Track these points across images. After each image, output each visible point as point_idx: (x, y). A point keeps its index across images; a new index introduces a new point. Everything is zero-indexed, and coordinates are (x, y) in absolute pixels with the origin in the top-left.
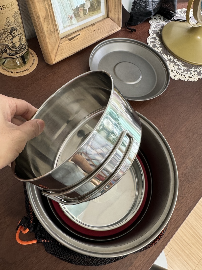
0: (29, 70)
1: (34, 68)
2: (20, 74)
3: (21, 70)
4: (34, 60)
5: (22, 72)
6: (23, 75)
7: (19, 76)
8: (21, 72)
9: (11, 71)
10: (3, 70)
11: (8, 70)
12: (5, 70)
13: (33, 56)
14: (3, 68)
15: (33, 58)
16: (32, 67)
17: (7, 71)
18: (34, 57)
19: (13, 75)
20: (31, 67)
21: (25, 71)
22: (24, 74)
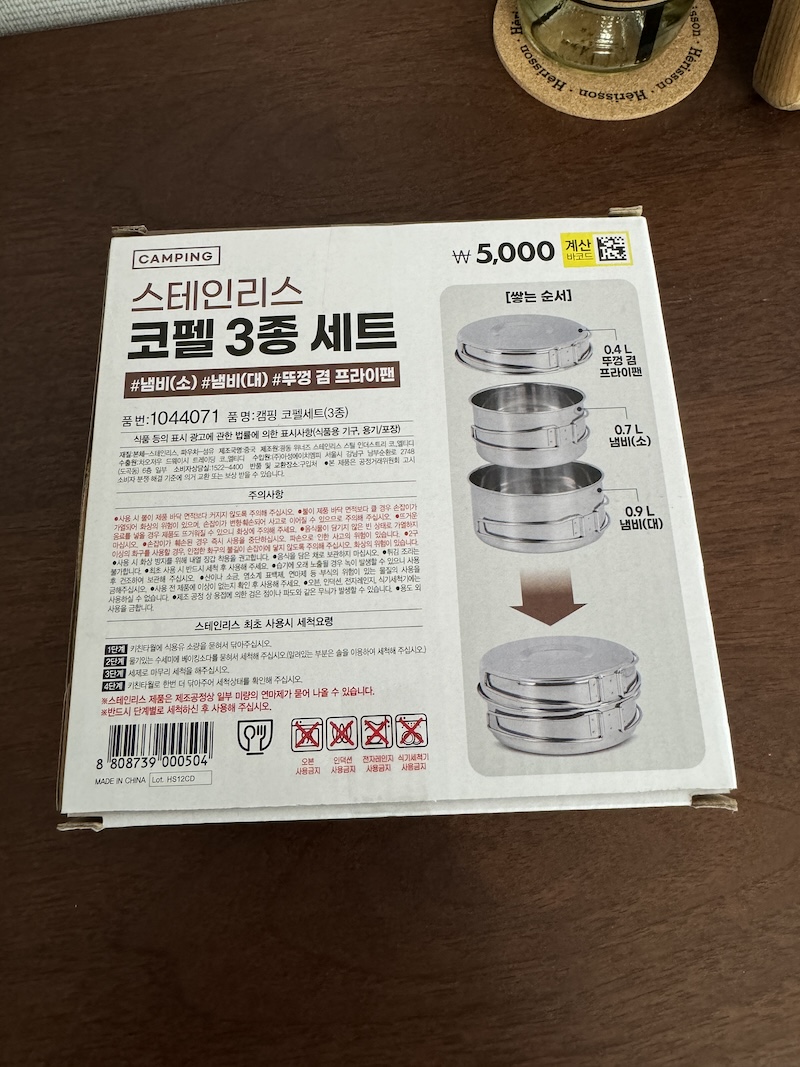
0: (644, 102)
1: (677, 101)
2: (590, 107)
3: (608, 89)
4: (695, 53)
5: (605, 101)
6: (608, 118)
7: (587, 114)
8: (601, 96)
9: (558, 76)
10: (523, 58)
11: (546, 65)
12: (532, 61)
13: (697, 32)
14: (525, 50)
15: (691, 42)
16: (670, 89)
17: (537, 67)
18: (699, 38)
19: (558, 100)
20: (662, 85)
21: (627, 100)
22: (612, 114)
